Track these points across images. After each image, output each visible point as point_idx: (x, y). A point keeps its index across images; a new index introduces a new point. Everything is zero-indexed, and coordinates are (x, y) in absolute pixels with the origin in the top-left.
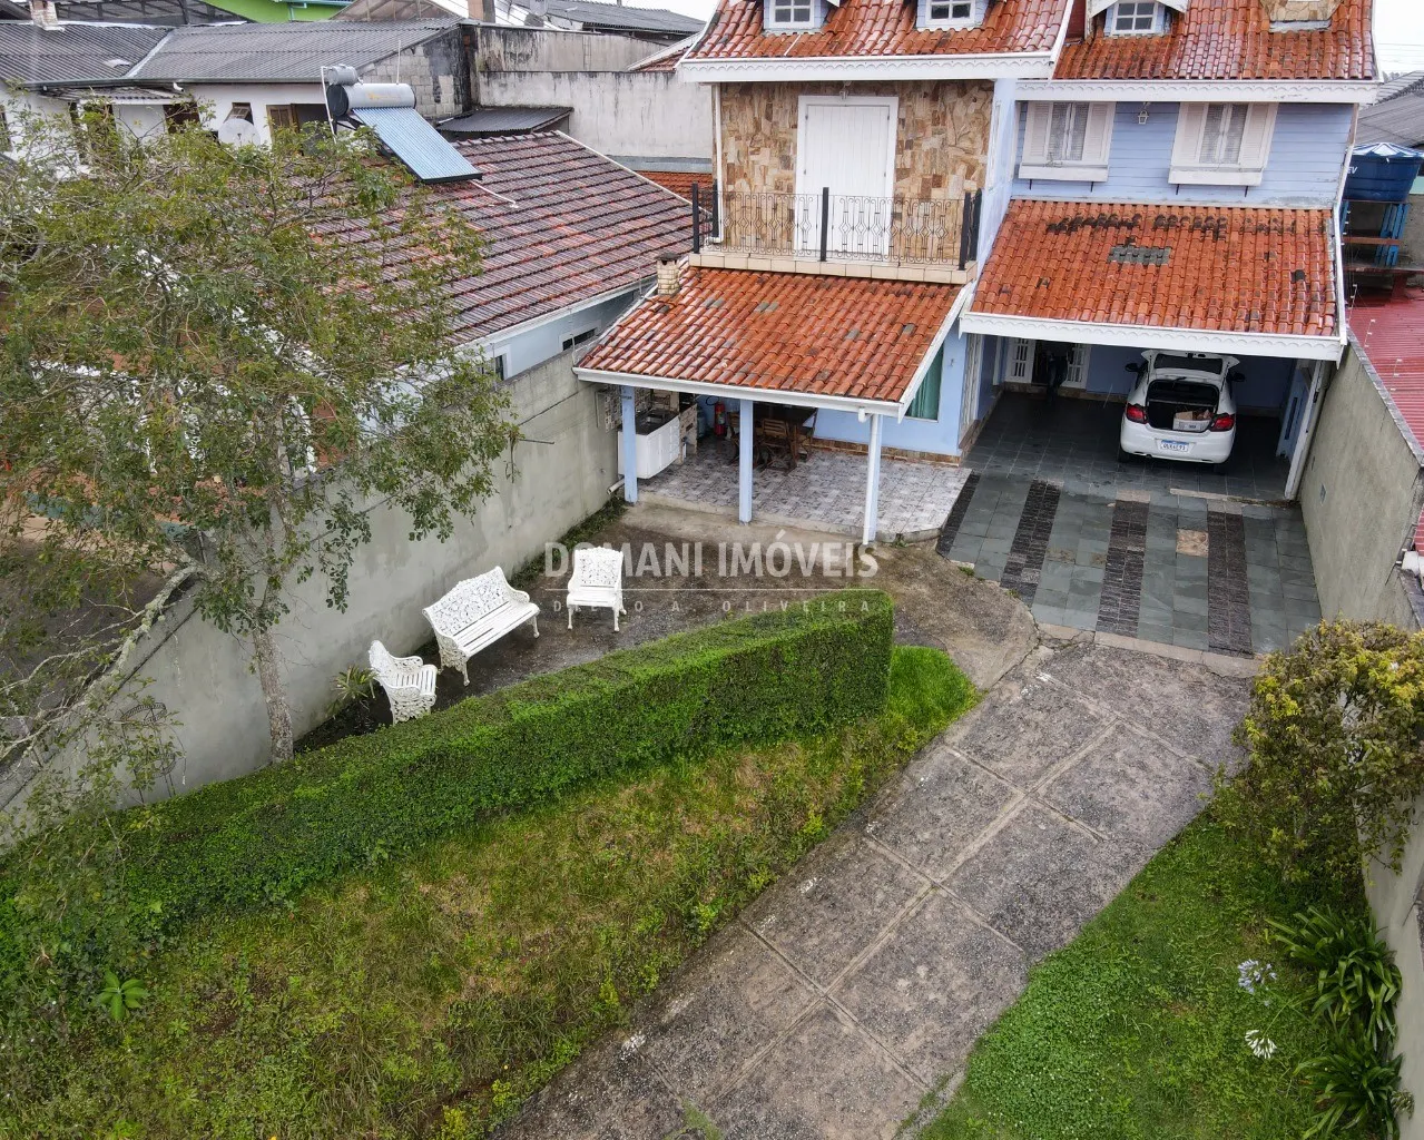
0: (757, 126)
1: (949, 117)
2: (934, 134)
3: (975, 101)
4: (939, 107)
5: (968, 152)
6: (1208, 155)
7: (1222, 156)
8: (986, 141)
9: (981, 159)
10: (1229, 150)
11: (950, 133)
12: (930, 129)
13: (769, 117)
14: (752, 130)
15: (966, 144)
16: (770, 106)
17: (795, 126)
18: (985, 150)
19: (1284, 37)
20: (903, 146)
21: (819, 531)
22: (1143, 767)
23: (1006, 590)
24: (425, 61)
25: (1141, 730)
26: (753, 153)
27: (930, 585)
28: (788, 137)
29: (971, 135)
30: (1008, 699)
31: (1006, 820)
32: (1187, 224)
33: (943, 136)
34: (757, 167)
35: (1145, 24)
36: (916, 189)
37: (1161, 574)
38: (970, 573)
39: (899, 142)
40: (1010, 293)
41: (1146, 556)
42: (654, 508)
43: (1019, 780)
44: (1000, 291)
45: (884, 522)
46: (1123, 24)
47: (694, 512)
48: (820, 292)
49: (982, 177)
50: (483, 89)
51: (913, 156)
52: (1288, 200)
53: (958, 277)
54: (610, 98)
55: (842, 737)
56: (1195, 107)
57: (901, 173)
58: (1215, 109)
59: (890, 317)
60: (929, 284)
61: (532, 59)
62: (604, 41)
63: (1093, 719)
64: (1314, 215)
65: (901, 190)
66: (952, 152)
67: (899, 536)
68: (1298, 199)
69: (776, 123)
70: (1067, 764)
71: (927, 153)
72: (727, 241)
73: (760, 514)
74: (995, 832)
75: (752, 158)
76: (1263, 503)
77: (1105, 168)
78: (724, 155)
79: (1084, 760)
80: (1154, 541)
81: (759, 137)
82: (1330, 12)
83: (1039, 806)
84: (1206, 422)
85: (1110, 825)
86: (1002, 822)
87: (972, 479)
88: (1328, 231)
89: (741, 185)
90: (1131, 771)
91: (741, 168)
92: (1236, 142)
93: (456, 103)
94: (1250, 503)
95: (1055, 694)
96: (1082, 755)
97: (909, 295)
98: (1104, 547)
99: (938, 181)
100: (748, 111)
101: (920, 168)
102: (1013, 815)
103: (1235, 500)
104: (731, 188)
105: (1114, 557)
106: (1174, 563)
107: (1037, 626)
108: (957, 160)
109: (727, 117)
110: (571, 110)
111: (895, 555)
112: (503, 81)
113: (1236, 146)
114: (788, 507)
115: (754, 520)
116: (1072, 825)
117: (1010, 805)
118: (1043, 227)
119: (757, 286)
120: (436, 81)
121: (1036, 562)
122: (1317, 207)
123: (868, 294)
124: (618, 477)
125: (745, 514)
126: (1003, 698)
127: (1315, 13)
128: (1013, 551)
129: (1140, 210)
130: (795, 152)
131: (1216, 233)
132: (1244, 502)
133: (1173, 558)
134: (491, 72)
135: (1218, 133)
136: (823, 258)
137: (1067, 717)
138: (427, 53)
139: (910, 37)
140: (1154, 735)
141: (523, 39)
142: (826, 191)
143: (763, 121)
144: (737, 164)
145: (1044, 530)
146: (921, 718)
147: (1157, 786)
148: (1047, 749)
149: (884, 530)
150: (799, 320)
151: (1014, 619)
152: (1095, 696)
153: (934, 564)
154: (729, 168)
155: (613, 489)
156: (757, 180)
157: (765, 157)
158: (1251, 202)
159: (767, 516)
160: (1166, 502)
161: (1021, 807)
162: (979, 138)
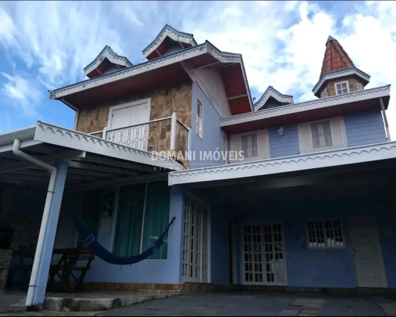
0: (92, 123)
2: (166, 108)
3: (184, 91)
4: (169, 97)
5: (182, 112)
6: (317, 144)
7: (324, 143)
8: (190, 105)
9: (188, 113)
10: (327, 141)
11: (174, 106)
12: (165, 107)
13: (97, 119)
14: (89, 125)
15: (181, 109)
16: (98, 115)
17: (107, 120)
18: (190, 110)
29: (183, 105)
33: (171, 108)
36: (159, 134)
39: (152, 116)
57: (152, 128)
58: (315, 130)
65: (152, 136)
69: (100, 121)
81: (92, 128)
92: (329, 138)
100: (89, 119)
143: (95, 122)
162: (187, 106)
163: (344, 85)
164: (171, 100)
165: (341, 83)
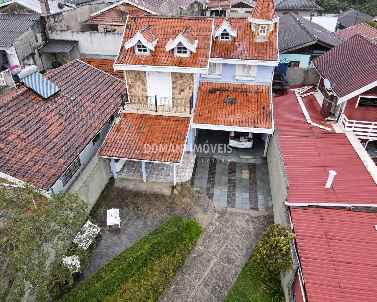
0: (136, 76)
1: (184, 76)
4: (181, 74)
5: (189, 84)
6: (243, 72)
7: (247, 73)
8: (193, 82)
10: (248, 71)
11: (184, 79)
12: (180, 79)
14: (134, 77)
15: (189, 82)
16: (139, 72)
17: (146, 77)
18: (193, 84)
19: (258, 43)
20: (173, 82)
21: (163, 183)
22: (238, 247)
23: (207, 196)
24: (32, 31)
25: (237, 236)
26: (135, 82)
27: (190, 198)
28: (144, 79)
30: (210, 231)
31: (212, 265)
32: (240, 90)
34: (137, 86)
35: (227, 38)
36: (177, 92)
37: (239, 186)
38: (198, 192)
39: (172, 81)
40: (202, 115)
41: (236, 180)
42: (122, 179)
43: (214, 253)
44: (199, 115)
45: (178, 178)
46: (222, 38)
47: (132, 180)
48: (157, 120)
49: (193, 90)
50: (50, 35)
51: (176, 84)
52: (261, 83)
53: (190, 116)
54: (89, 39)
55: (175, 250)
56: (239, 65)
57: (173, 88)
58: (244, 66)
59: (175, 130)
60: (183, 117)
61: (63, 21)
62: (82, 8)
63: (228, 234)
64: (267, 87)
65: (174, 92)
66: (185, 84)
67: (182, 183)
68: (263, 83)
69: (141, 76)
70: (223, 248)
71: (179, 84)
72: (131, 103)
73: (148, 179)
74: (210, 269)
75: (135, 83)
76: (259, 158)
77: (221, 75)
78: (128, 83)
79: (226, 246)
80: (238, 175)
81: (136, 79)
82: (268, 37)
83: (218, 261)
84: (247, 139)
85: (233, 263)
86: (211, 266)
87: (197, 158)
88: (270, 93)
89: (133, 90)
90: (236, 248)
91: (133, 86)
93: (43, 40)
94: (257, 159)
95: (219, 228)
96: (226, 245)
97: (179, 121)
98: (227, 178)
99: (183, 90)
100: (133, 73)
101: (178, 87)
102: (213, 264)
103: (254, 158)
104: (130, 90)
105: (230, 181)
106: (242, 182)
107: (214, 207)
108: (187, 86)
109: (128, 73)
110: (78, 41)
111: (181, 188)
112: (56, 32)
113: (249, 71)
114: (155, 176)
115: (147, 181)
116: (225, 265)
117: (213, 261)
118: (208, 91)
119: (141, 119)
120: (36, 36)
121: (213, 186)
122: (267, 85)
123: (169, 121)
124: (111, 172)
125: (145, 181)
126: (209, 230)
127: (265, 37)
128: (208, 183)
129: (229, 86)
130: (146, 82)
131: (246, 93)
132: (255, 158)
133: (241, 180)
134: (52, 29)
135: (245, 68)
136: (156, 111)
137: (222, 234)
138: (32, 29)
139: (173, 59)
140: (240, 237)
141: (59, 16)
142: (156, 96)
143: (137, 75)
144: (131, 85)
145: (214, 174)
146: (192, 239)
147: (241, 251)
148: (219, 244)
149: (178, 181)
150: (153, 133)
151: (209, 206)
152: (228, 228)
153: (191, 190)
154: (129, 85)
155: (110, 176)
156: (137, 89)
157: (139, 83)
158: (253, 84)
159: (150, 180)
160: (239, 161)
161: (215, 261)
162: (191, 81)
163: (265, 27)
164: (183, 75)
165: (263, 26)
